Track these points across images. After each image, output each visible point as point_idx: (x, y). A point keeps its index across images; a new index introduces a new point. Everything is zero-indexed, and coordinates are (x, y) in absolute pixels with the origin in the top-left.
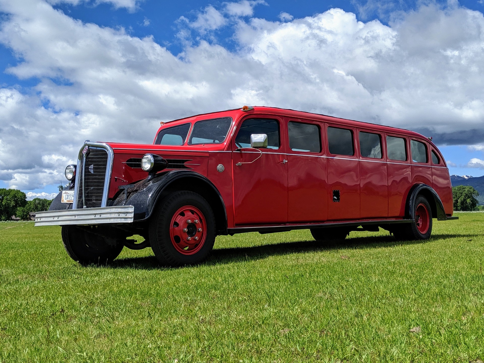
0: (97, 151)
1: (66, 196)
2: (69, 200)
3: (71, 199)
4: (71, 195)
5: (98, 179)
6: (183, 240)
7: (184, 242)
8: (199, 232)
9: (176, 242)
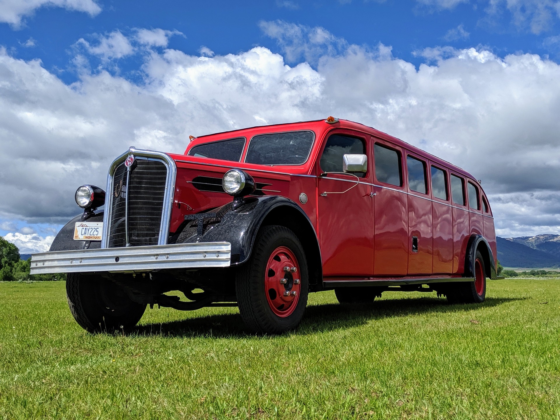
0: (148, 163)
1: (84, 230)
2: (89, 235)
3: (92, 234)
4: (93, 228)
5: (152, 204)
6: (280, 295)
7: (281, 298)
8: (296, 284)
9: (271, 299)
